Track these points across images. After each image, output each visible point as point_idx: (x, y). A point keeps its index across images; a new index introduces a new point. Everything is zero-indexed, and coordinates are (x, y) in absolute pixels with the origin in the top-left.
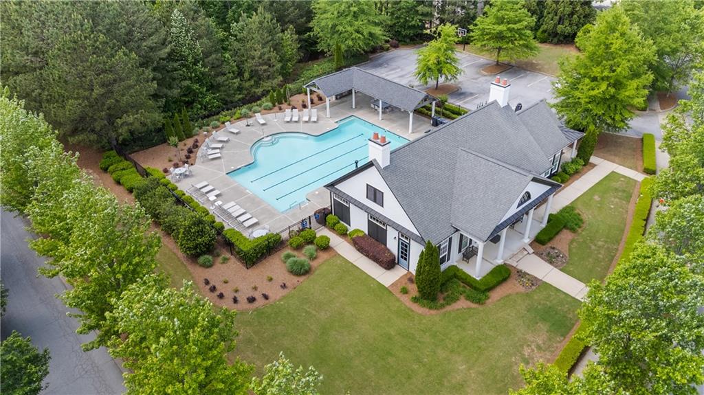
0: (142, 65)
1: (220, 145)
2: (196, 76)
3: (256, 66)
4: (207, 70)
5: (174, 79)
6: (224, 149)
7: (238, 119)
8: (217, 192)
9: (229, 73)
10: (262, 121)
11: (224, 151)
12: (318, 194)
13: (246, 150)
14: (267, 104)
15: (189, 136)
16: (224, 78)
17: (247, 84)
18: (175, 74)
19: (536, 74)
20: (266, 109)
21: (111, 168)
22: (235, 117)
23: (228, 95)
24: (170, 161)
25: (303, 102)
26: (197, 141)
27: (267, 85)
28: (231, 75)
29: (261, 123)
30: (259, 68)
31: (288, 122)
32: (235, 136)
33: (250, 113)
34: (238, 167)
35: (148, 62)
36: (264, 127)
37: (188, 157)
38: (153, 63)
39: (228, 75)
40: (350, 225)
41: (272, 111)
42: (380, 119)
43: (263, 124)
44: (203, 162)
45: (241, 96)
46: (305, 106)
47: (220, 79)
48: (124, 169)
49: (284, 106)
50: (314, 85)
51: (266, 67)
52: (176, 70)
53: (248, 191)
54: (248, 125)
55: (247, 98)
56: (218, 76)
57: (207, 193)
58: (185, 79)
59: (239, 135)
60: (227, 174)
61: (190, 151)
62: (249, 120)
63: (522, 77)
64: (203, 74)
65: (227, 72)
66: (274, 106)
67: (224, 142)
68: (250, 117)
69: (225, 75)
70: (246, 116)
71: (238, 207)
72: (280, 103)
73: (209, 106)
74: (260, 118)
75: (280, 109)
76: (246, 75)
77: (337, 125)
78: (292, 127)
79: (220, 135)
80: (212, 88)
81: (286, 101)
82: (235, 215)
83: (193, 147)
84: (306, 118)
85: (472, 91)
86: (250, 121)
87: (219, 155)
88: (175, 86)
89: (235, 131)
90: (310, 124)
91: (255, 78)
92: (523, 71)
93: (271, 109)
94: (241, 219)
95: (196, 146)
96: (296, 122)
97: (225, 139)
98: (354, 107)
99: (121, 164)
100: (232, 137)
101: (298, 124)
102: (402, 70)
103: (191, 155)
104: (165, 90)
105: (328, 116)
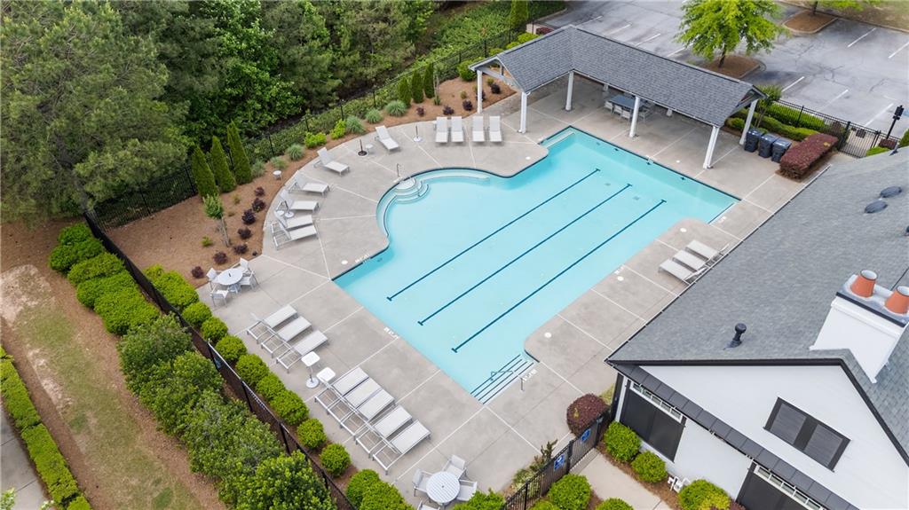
0: (135, 29)
1: (311, 205)
2: (249, 47)
3: (363, 22)
4: (270, 34)
5: (206, 56)
6: (320, 213)
7: (340, 137)
8: (317, 338)
9: (313, 38)
10: (391, 144)
11: (323, 219)
12: (554, 341)
13: (368, 215)
14: (393, 103)
15: (244, 180)
16: (304, 49)
17: (348, 60)
18: (209, 45)
19: (890, 32)
20: (394, 115)
21: (75, 269)
22: (334, 133)
23: (313, 82)
24: (207, 245)
25: (464, 96)
26: (261, 193)
27: (385, 59)
28: (317, 43)
29: (390, 147)
30: (370, 27)
31: (443, 144)
32: (339, 178)
33: (362, 122)
34: (358, 261)
35: (148, 20)
36: (397, 155)
37: (245, 235)
38: (158, 23)
39: (312, 43)
40: (672, 459)
41: (405, 118)
42: (632, 134)
43: (393, 151)
44: (278, 248)
45: (336, 83)
46: (469, 107)
47: (297, 52)
48: (102, 275)
49: (428, 105)
50: (495, 65)
51: (382, 25)
52: (210, 35)
53: (387, 329)
54: (363, 153)
55: (348, 86)
56: (292, 45)
57: (294, 340)
58: (231, 54)
59: (347, 177)
60: (333, 280)
61: (249, 219)
62: (362, 138)
63: (865, 40)
64: (264, 42)
65: (309, 36)
66: (408, 106)
67: (318, 194)
68: (365, 133)
69: (305, 42)
70: (355, 132)
71: (372, 385)
72: (419, 100)
73: (278, 104)
74: (384, 135)
75: (421, 113)
76: (345, 42)
77: (543, 151)
78: (454, 156)
79: (307, 177)
80: (283, 68)
81: (430, 96)
82: (369, 411)
83: (255, 209)
84: (478, 136)
85: (791, 70)
86: (367, 142)
87: (311, 231)
88: (209, 69)
89: (340, 168)
90: (488, 149)
91: (361, 47)
92: (861, 26)
93: (402, 115)
94: (386, 426)
95: (260, 206)
96: (459, 144)
97: (322, 188)
98: (568, 107)
99: (96, 260)
100: (333, 182)
101: (465, 148)
102: (633, 26)
103: (252, 228)
104: (188, 79)
105: (523, 129)
